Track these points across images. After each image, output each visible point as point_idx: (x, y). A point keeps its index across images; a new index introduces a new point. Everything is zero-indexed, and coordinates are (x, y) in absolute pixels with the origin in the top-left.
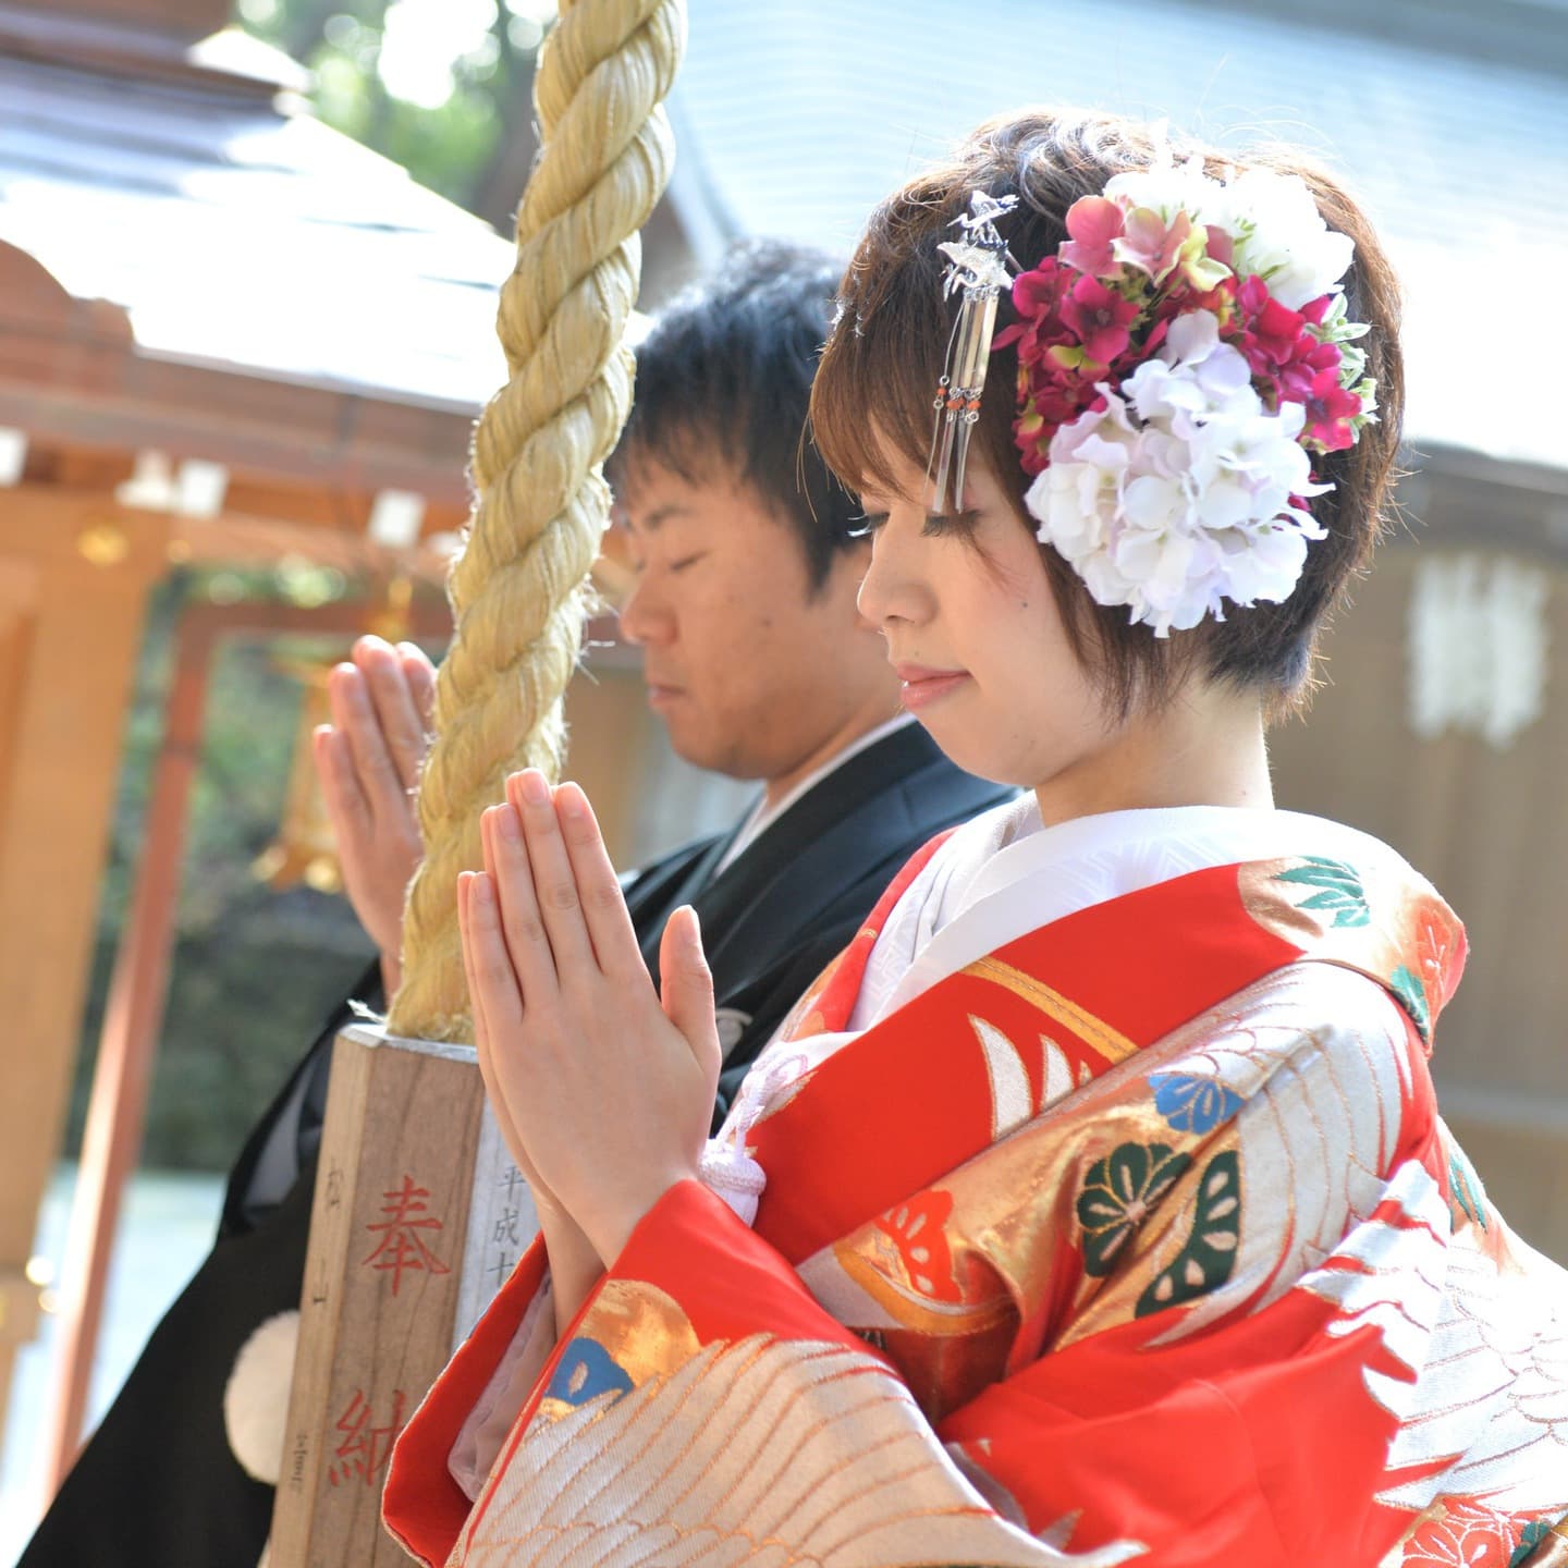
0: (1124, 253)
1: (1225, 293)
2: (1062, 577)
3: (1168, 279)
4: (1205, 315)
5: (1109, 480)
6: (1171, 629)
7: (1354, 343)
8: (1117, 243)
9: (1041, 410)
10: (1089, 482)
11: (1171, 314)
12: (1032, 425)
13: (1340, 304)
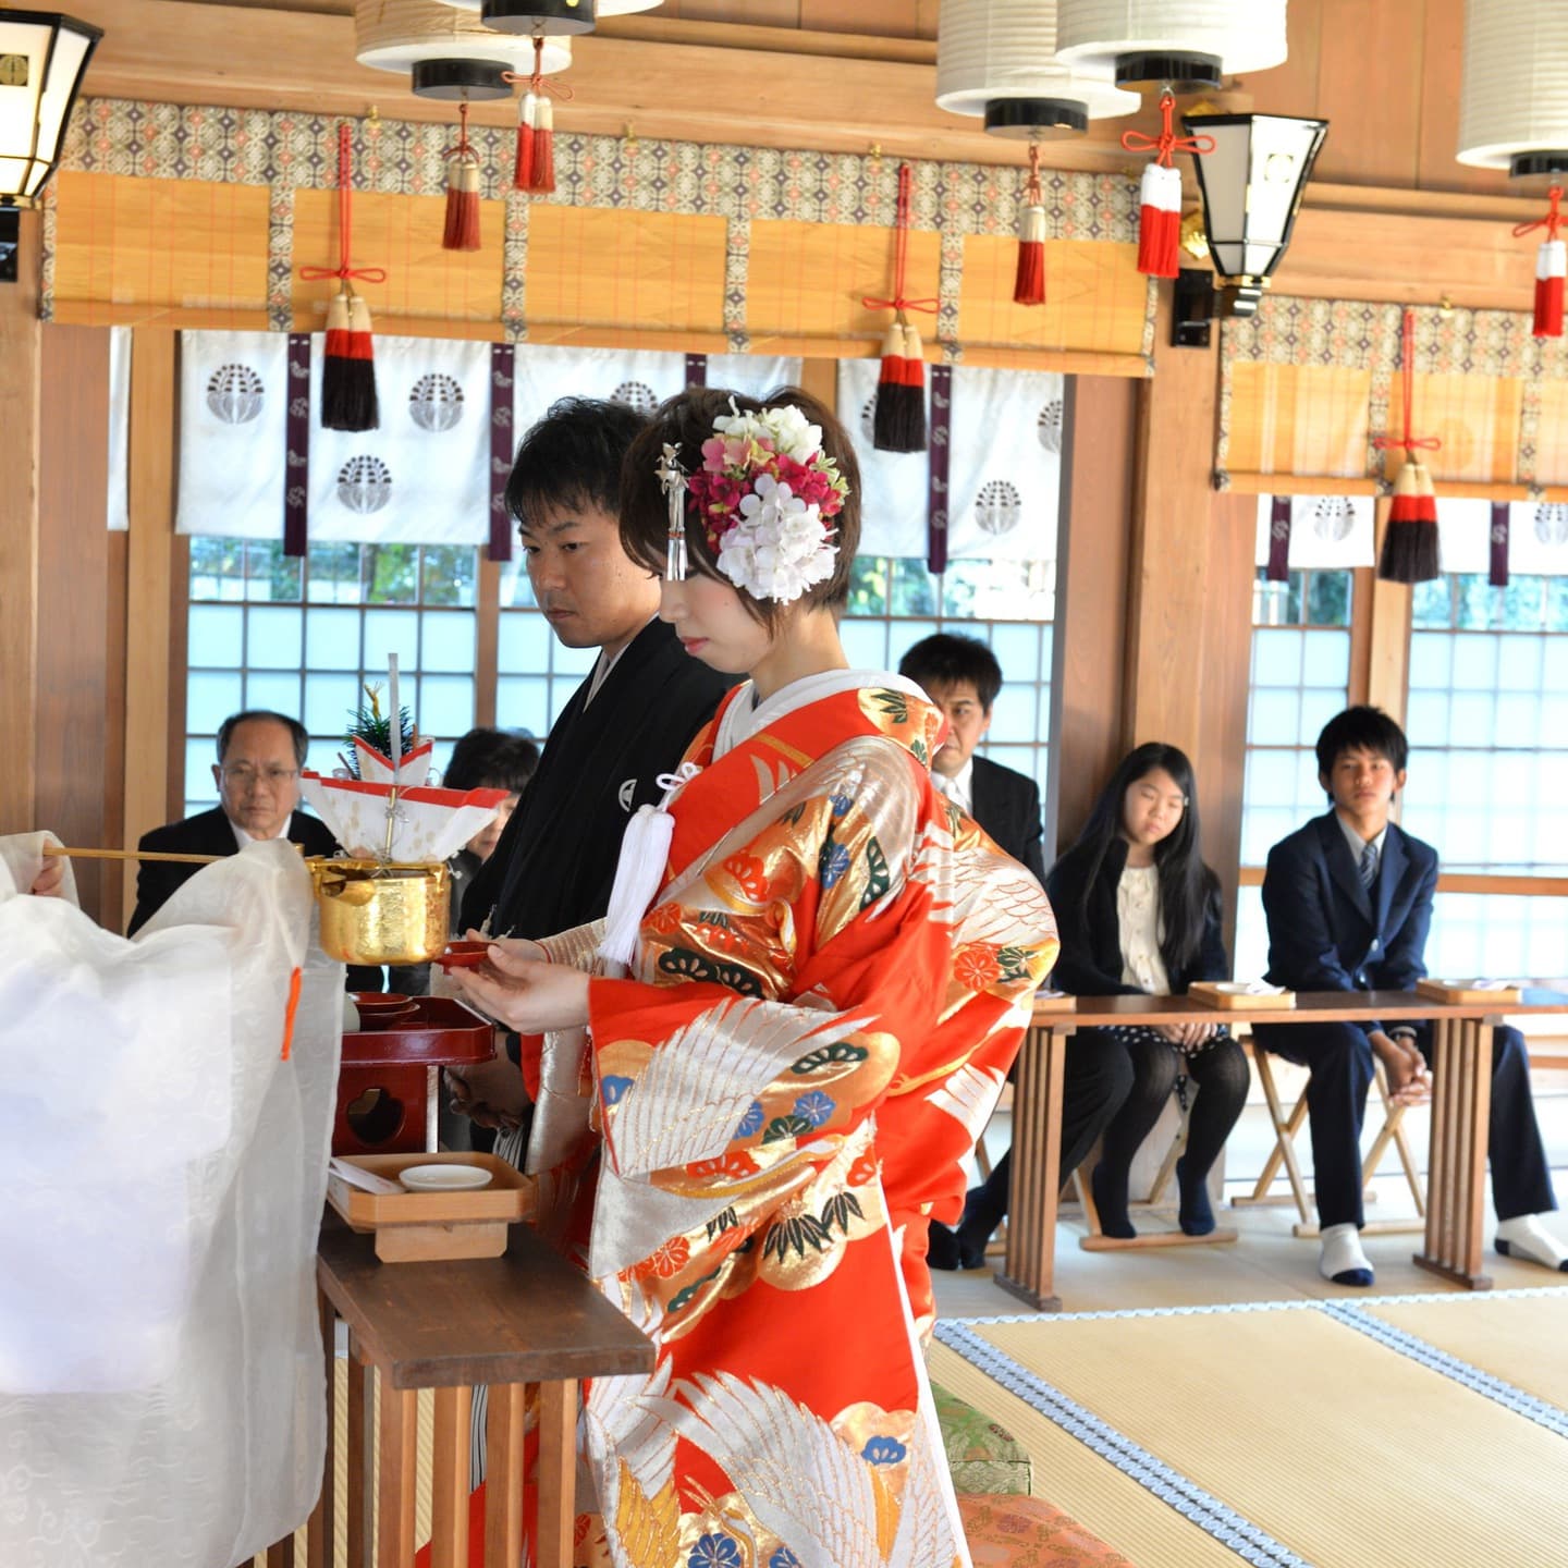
0: (728, 460)
1: (773, 464)
2: (743, 594)
3: (749, 467)
4: (767, 476)
5: (749, 551)
6: (790, 601)
7: (831, 467)
8: (725, 456)
9: (715, 531)
10: (742, 553)
11: (755, 477)
12: (712, 537)
13: (822, 454)
